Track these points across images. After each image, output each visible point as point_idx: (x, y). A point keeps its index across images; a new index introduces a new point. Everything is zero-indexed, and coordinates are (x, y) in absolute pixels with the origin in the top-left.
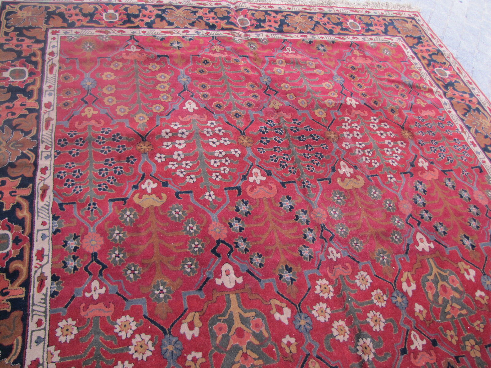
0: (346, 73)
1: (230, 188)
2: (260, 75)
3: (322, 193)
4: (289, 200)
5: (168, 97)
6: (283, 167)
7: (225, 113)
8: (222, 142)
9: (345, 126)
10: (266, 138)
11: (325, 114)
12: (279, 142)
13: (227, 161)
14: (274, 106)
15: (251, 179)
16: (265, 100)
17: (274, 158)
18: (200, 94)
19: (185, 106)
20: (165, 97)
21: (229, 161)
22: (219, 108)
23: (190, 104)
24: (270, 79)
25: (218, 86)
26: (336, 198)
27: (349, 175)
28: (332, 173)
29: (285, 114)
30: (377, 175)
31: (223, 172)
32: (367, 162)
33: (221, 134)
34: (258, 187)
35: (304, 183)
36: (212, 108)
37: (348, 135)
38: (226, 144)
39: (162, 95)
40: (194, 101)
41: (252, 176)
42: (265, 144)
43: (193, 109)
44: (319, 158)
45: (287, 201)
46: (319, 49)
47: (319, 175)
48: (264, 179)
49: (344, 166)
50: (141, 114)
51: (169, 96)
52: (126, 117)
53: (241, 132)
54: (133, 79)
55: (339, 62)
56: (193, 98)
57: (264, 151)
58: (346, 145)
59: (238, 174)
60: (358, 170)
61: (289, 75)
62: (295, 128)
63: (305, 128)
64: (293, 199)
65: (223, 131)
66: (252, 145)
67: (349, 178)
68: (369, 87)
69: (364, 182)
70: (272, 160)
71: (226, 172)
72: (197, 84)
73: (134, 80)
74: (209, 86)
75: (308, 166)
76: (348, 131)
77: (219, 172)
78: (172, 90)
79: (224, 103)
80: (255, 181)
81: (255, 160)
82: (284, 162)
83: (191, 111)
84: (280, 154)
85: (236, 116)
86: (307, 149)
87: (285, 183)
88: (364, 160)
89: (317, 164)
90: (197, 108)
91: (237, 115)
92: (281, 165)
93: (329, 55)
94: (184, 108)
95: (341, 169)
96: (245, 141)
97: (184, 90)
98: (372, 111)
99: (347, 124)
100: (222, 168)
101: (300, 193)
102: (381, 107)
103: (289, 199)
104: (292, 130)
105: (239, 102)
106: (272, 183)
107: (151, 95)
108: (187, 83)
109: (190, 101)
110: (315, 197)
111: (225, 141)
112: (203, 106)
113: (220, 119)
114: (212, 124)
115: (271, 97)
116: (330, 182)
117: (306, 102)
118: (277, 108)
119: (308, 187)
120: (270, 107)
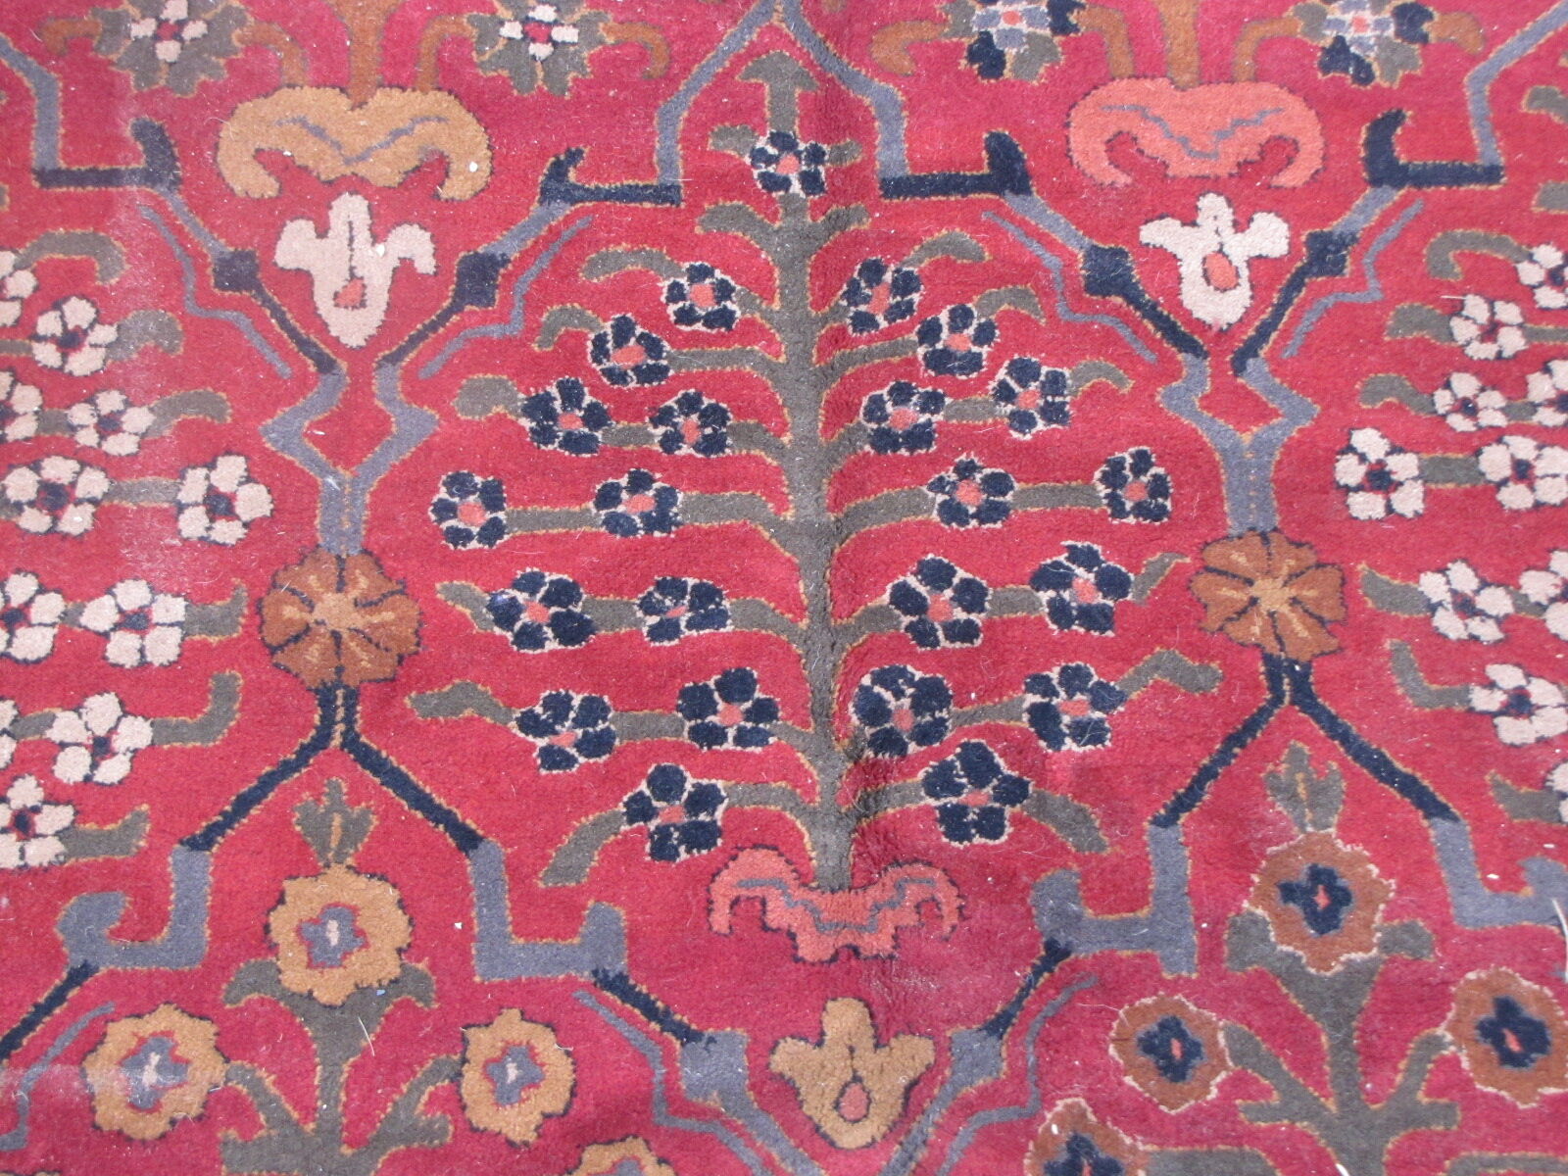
1: (1459, 176)
3: (671, 80)
4: (986, 39)
6: (960, 318)
7: (1444, 928)
8: (1496, 601)
9: (101, 748)
10: (1059, 611)
11: (282, 924)
12: (938, 576)
13: (1467, 407)
14: (869, 1060)
15: (1270, 235)
16: (966, 1134)
17: (1030, 396)
21: (1443, 400)
22: (1507, 1010)
26: (566, 34)
27: (351, 210)
28: (507, 245)
29: (778, 914)
30: (50, 177)
31: (1509, 312)
32: (79, 312)
33: (1508, 676)
34: (1225, 167)
35: (810, 181)
37: (136, 621)
38: (1463, 577)
41: (1256, 262)
42: (1088, 559)
44: (571, 396)
45: (1010, 36)
47: (642, 233)
48: (1158, 233)
49: (353, 295)
53: (1304, 696)
57: (1114, 478)
58: (219, 505)
59: (1373, 291)
60: (216, 247)
62: (715, 735)
63: (595, 745)
64: (949, 54)
65: (1483, 700)
66: (1214, 555)
67: (357, 185)
69: (229, 130)
70: (1055, 384)
71: (1476, 307)
75: (723, 318)
76: (108, 677)
77: (1534, 314)
79: (1450, 1081)
80: (1240, 225)
81: (1208, 402)
82: (940, 361)
84: (968, 438)
85: (1341, 897)
86: (665, 498)
87: (981, 184)
88: (105, 334)
89: (623, 331)
92: (984, 335)
95: (404, 272)
96: (1272, 595)
99: (71, 767)
100: (1512, 341)
101: (876, 94)
103: (987, 55)
104: (763, 711)
105: (1276, 1104)
106: (1099, 189)
110: (753, 52)
111: (1465, 607)
113: (1505, 854)
116: (558, 171)
117: (473, 1083)
118: (844, 1017)
119: (784, 142)
120: (914, 1053)
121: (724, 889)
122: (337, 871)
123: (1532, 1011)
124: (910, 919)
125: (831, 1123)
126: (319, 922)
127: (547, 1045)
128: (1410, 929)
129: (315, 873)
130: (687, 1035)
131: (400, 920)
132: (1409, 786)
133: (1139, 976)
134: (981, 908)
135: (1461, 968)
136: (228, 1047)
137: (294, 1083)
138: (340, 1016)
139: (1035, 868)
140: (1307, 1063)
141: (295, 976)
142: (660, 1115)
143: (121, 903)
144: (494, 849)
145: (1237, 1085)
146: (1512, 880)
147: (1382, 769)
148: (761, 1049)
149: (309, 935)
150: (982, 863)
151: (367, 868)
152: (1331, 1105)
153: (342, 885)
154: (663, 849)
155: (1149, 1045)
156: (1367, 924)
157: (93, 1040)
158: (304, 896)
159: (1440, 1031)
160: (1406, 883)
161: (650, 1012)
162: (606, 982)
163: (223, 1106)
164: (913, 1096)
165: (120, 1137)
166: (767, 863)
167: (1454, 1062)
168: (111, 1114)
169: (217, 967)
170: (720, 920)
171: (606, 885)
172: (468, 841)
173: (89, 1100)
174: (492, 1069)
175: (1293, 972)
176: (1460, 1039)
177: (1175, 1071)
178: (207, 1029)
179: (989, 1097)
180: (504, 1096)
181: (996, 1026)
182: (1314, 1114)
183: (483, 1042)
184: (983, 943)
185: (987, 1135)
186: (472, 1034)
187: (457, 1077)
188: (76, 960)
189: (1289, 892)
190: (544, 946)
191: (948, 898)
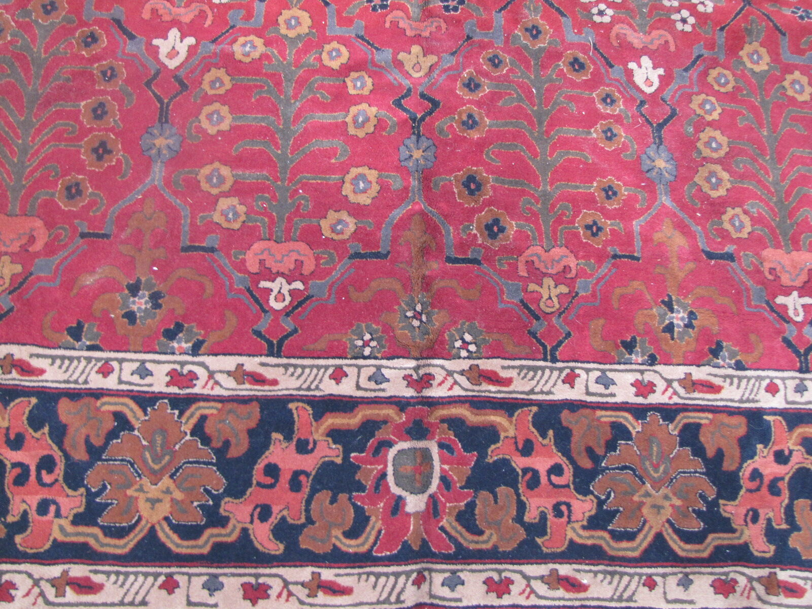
0: (116, 169)
2: (427, 177)
5: (701, 106)
7: (563, 41)
11: (281, 20)
14: (422, 59)
16: (444, 77)
18: (620, 107)
19: (660, 76)
20: (708, 107)
22: (576, 60)
23: (648, 82)
24: (404, 152)
25: (570, 132)
29: (401, 25)
36: (594, 63)
39: (715, 116)
40: (638, 89)
43: (640, 66)
46: (155, 298)
50: (757, 69)
51: (699, 111)
52: (788, 69)
54: (787, 183)
55: (109, 228)
56: (639, 97)
61: (331, 170)
68: (68, 106)
72: (625, 147)
73: (784, 176)
74: (595, 134)
78: (691, 129)
79: (561, 73)
83: (646, 61)
85: (539, 32)
90: (632, 65)
91: (534, 32)
93: (129, 265)
94: (661, 71)
97: (661, 126)
98: (123, 18)
102: (82, 24)
105: (519, 75)
107: (741, 123)
108: (651, 152)
109: (649, 90)
112: (617, 72)
113: (579, 26)
114: (601, 13)
115: (420, 89)
117: (324, 56)
118: (416, 49)
120: (432, 59)
121: (389, 18)
122: (295, 9)
123: (582, 60)
124: (434, 30)
125: (411, 72)
126: (290, 20)
127: (343, 49)
128: (555, 41)
129: (289, 9)
130: (377, 49)
131: (310, 21)
132: (558, 10)
133: (490, 45)
134: (451, 28)
135: (566, 50)
136: (267, 44)
137: (282, 53)
138: (293, 41)
139: (465, 19)
140: (528, 67)
141: (283, 30)
142: (370, 66)
143: (243, 12)
144: (333, 6)
145: (510, 70)
146: (580, 32)
147: (551, 5)
148: (395, 54)
149: (287, 23)
150: (453, 17)
151: (301, 8)
152: (533, 77)
153: (296, 12)
154: (374, 9)
155: (490, 60)
156: (545, 39)
157: (235, 41)
158: (286, 14)
159: (560, 63)
160: (555, 30)
161: (369, 43)
162: (358, 36)
163: (265, 57)
164: (432, 68)
165: (240, 61)
166: (400, 13)
167: (562, 70)
168: (238, 56)
169: (265, 27)
170: (387, 25)
171: (360, 16)
172: (327, 4)
173: (233, 53)
174: (329, 53)
175: (526, 47)
176: (564, 65)
177: (496, 66)
178: (262, 40)
179: (450, 68)
180: (331, 58)
181: (453, 54)
182: (529, 78)
183: (327, 47)
184: (452, 36)
185: (448, 76)
186: (325, 45)
187: (321, 54)
188: (232, 24)
189: (527, 30)
190: (344, 28)
191: (444, 26)
